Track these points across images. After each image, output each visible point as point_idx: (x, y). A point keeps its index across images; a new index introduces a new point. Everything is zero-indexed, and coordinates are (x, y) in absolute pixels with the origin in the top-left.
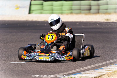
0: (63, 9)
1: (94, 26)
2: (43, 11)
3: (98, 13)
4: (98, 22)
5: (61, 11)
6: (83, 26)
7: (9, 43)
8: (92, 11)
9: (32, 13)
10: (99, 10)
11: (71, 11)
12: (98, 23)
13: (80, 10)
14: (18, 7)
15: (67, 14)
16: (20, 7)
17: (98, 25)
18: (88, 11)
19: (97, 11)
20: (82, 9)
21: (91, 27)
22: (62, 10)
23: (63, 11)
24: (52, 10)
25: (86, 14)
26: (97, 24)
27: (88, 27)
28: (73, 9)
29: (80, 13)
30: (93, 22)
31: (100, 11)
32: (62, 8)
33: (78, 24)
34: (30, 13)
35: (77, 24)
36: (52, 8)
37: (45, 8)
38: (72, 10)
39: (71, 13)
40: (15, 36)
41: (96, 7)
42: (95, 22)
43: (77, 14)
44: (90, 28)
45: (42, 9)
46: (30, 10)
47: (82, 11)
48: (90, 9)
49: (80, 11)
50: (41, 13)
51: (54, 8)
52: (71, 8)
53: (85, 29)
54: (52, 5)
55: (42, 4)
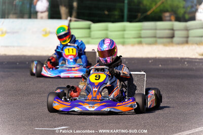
0: (126, 36)
1: (180, 66)
2: (90, 40)
3: (187, 42)
4: (186, 58)
5: (121, 40)
6: (160, 66)
7: (32, 95)
8: (175, 39)
10: (188, 37)
11: (140, 39)
12: (187, 60)
13: (155, 37)
14: (47, 33)
15: (133, 45)
16: (50, 33)
17: (186, 63)
18: (169, 40)
19: (185, 39)
20: (158, 36)
21: (175, 67)
22: (124, 38)
23: (126, 40)
25: (165, 44)
26: (185, 61)
27: (170, 67)
28: (142, 36)
29: (155, 43)
30: (178, 58)
31: (190, 39)
32: (123, 35)
33: (152, 62)
35: (150, 61)
36: (107, 34)
37: (93, 33)
38: (140, 37)
39: (140, 43)
40: (43, 83)
41: (183, 33)
42: (182, 59)
43: (150, 44)
44: (173, 70)
45: (89, 36)
47: (159, 40)
48: (172, 37)
49: (155, 39)
50: (88, 43)
52: (140, 33)
53: (164, 70)
54: (107, 30)
55: (89, 28)
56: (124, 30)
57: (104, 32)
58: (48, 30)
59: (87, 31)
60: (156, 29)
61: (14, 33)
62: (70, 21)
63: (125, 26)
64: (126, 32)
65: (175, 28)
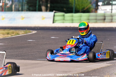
0: (82, 19)
2: (64, 21)
8: (106, 21)
9: (55, 22)
14: (43, 18)
16: (45, 18)
18: (103, 21)
20: (97, 19)
24: (72, 20)
28: (90, 19)
29: (96, 22)
31: (113, 20)
34: (53, 22)
37: (66, 18)
38: (89, 20)
41: (110, 18)
45: (64, 19)
46: (54, 20)
47: (98, 21)
48: (105, 19)
50: (63, 22)
51: (74, 18)
54: (72, 16)
55: (64, 16)
56: (81, 17)
57: (71, 18)
58: (44, 16)
59: (63, 17)
60: (96, 16)
61: (28, 18)
62: (55, 12)
63: (81, 15)
64: (82, 18)
65: (106, 16)
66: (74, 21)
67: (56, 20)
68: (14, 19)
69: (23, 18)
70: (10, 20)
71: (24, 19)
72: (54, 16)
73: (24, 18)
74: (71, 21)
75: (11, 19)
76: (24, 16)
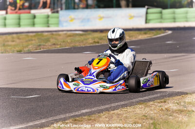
2: (163, 21)
9: (148, 23)
14: (131, 17)
16: (134, 17)
22: (187, 18)
32: (186, 16)
34: (146, 23)
36: (174, 16)
37: (164, 16)
45: (161, 18)
46: (146, 19)
50: (161, 22)
51: (176, 16)
54: (174, 13)
55: (161, 13)
56: (187, 13)
58: (132, 15)
59: (160, 15)
61: (108, 17)
66: (177, 20)
67: (150, 20)
68: (88, 20)
69: (101, 18)
70: (82, 22)
71: (103, 20)
72: (147, 13)
73: (103, 17)
74: (173, 20)
75: (83, 20)
76: (102, 15)
